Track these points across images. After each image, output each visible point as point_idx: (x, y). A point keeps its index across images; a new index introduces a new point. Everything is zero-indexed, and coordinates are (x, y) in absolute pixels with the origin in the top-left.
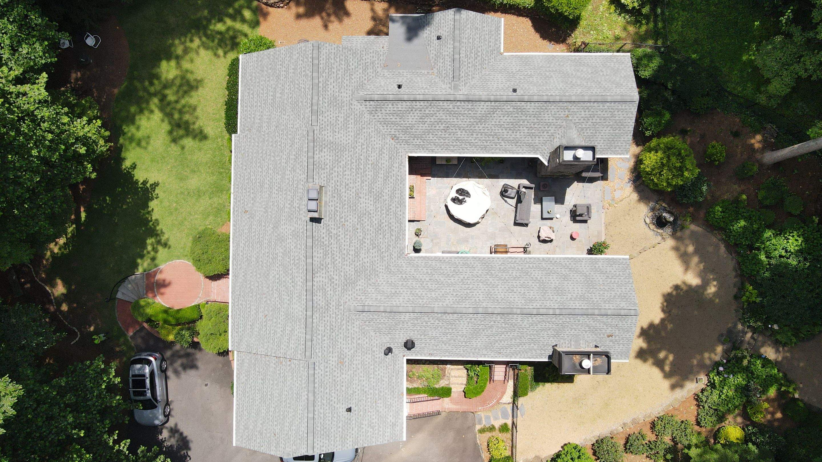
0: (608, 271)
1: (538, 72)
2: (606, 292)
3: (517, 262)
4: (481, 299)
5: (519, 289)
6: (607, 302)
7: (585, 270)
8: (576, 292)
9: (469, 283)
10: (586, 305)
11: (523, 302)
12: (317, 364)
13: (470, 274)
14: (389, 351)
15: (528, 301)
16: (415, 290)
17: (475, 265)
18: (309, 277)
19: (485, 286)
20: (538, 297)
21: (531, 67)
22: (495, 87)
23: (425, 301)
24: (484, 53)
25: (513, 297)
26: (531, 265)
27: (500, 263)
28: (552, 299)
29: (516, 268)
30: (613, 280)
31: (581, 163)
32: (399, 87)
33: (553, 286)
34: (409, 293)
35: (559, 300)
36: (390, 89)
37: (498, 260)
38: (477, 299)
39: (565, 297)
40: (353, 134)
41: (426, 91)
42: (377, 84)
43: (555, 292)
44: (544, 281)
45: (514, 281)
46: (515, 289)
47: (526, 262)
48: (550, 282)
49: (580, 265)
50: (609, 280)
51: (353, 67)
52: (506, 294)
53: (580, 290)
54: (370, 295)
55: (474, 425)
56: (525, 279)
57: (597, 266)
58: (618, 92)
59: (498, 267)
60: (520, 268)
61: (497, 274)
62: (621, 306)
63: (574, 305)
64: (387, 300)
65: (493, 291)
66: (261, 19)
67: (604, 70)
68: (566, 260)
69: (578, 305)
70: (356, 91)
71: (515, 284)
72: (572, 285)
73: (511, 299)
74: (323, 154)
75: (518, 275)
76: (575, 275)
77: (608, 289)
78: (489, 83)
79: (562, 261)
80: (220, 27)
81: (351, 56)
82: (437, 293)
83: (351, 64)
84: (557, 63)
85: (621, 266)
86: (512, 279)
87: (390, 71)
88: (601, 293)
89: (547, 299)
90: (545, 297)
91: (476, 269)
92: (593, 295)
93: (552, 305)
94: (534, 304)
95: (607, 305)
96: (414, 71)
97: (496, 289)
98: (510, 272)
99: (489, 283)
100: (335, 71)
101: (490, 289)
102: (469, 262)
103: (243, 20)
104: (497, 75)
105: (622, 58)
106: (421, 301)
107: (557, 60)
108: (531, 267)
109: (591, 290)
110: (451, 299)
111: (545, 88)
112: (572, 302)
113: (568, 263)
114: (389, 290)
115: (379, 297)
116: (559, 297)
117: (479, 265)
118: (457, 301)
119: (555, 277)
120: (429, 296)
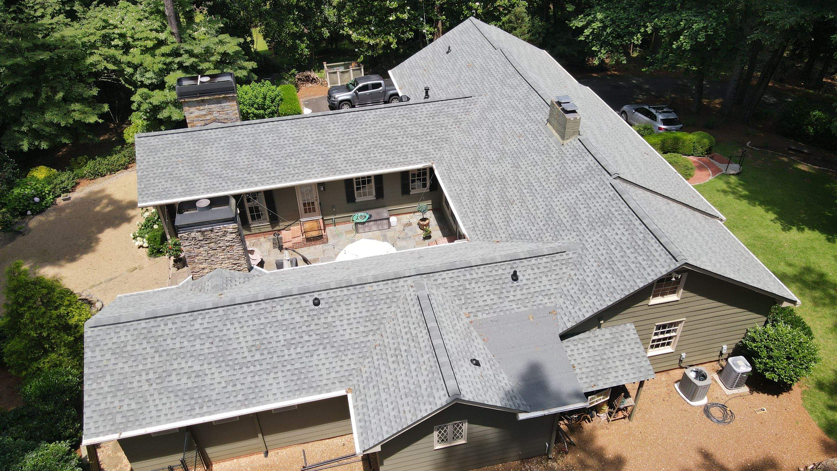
0: (169, 182)
2: (175, 153)
3: (290, 176)
4: (331, 124)
5: (286, 142)
6: (175, 142)
7: (200, 178)
8: (214, 149)
9: (349, 141)
10: (202, 135)
11: (280, 128)
13: (349, 152)
15: (274, 129)
16: (412, 123)
17: (344, 165)
19: (329, 140)
20: (263, 136)
21: (289, 367)
22: (353, 305)
23: (397, 113)
24: (383, 368)
25: (293, 132)
26: (273, 174)
27: (313, 172)
28: (245, 136)
29: (292, 169)
30: (164, 170)
32: (515, 277)
36: (529, 271)
37: (316, 175)
41: (468, 277)
42: (554, 277)
44: (254, 156)
45: (293, 151)
46: (291, 142)
47: (280, 177)
48: (248, 157)
49: (208, 184)
50: (169, 170)
52: (302, 134)
53: (209, 152)
56: (280, 156)
57: (184, 187)
59: (315, 165)
61: (315, 157)
62: (157, 140)
63: (217, 133)
64: (440, 108)
65: (318, 135)
68: (226, 188)
69: (212, 134)
70: (581, 252)
71: (292, 147)
72: (219, 157)
73: (295, 129)
75: (289, 160)
76: (214, 170)
77: (172, 157)
79: (231, 187)
81: (615, 285)
82: (385, 124)
83: (610, 276)
85: (152, 191)
86: (295, 154)
87: (541, 307)
88: (181, 152)
89: (251, 135)
90: (253, 138)
91: (342, 159)
92: (192, 148)
93: (244, 130)
94: (266, 127)
95: (175, 138)
96: (502, 314)
97: (315, 139)
101: (322, 138)
105: (101, 429)
109: (194, 154)
110: (367, 120)
112: (220, 136)
113: (224, 184)
114: (442, 119)
115: (450, 109)
116: (236, 140)
118: (359, 119)
119: (242, 163)
120: (393, 119)
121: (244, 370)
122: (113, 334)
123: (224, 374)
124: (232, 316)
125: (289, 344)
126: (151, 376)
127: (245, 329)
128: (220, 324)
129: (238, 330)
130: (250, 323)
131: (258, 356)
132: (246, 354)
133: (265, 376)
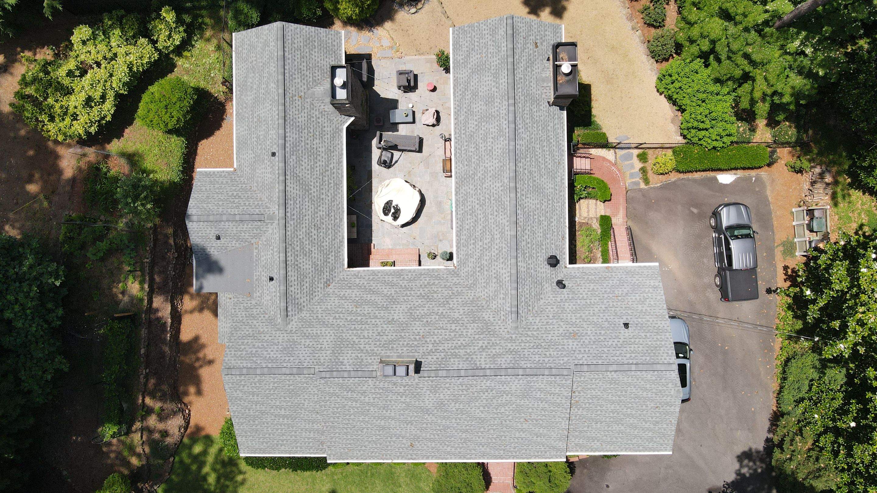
0: (468, 49)
1: (253, 130)
2: (489, 51)
3: (460, 147)
4: (501, 184)
5: (489, 144)
6: (500, 49)
7: (467, 73)
8: (490, 82)
9: (484, 198)
10: (504, 71)
11: (502, 139)
12: (576, 362)
13: (474, 197)
14: (561, 284)
15: (501, 133)
16: (493, 257)
17: (464, 192)
18: (481, 373)
19: (487, 181)
20: (496, 123)
21: (249, 137)
22: (270, 176)
23: (504, 246)
24: (234, 188)
25: (497, 150)
26: (463, 132)
27: (461, 165)
28: (498, 108)
29: (465, 148)
30: (476, 44)
31: (350, 81)
32: (271, 279)
33: (484, 108)
34: (496, 264)
35: (499, 101)
36: (274, 290)
37: (458, 168)
38: (501, 189)
39: (496, 94)
40: (324, 329)
41: (275, 250)
42: (270, 304)
43: (490, 105)
44: (480, 117)
45: (481, 150)
46: (489, 148)
47: (460, 138)
48: (480, 111)
49: (461, 80)
50: (476, 48)
51: (250, 330)
52: (494, 158)
53: (487, 78)
54: (499, 306)
55: (640, 190)
56: (477, 138)
57: (461, 61)
58: (273, 44)
59: (466, 167)
60: (466, 144)
61: (473, 168)
62: (503, 33)
63: (504, 84)
64: (504, 287)
65: (492, 172)
66: (203, 433)
67: (250, 60)
68: (457, 95)
69: (504, 80)
70: (277, 327)
71: (484, 148)
72: (482, 87)
73: (500, 152)
74: (346, 361)
75: (473, 146)
76: (472, 84)
77: (486, 49)
78: (266, 182)
79: (457, 99)
80: (212, 479)
81: (239, 332)
82: (496, 233)
83: (247, 333)
84: (245, 110)
85: (461, 36)
86: (478, 152)
87: (254, 289)
88: (490, 55)
89: (498, 113)
90: (496, 115)
91: (468, 191)
92: (492, 64)
93: (504, 107)
94: (505, 127)
95: (503, 49)
96: (254, 264)
97: (489, 169)
98: (470, 154)
99: (483, 177)
100: (254, 350)
101: (489, 175)
102: (461, 199)
103: (205, 453)
104: (257, 174)
105: (238, 41)
106: (504, 250)
107: (241, 111)
108: (464, 131)
109: (487, 66)
110: (501, 217)
111: (270, 122)
112: (501, 86)
113: (460, 93)
114: (494, 285)
115: (502, 296)
116: (496, 100)
117: (463, 188)
118: (503, 210)
119: (475, 106)
120: (498, 241)
121: (251, 113)
122: (273, 38)
123: (250, 102)
124: (274, 104)
125: (258, 137)
126: (254, 62)
127: (268, 112)
128: (271, 98)
129: (267, 108)
130: (270, 115)
131: (255, 120)
132: (257, 113)
133: (247, 124)
